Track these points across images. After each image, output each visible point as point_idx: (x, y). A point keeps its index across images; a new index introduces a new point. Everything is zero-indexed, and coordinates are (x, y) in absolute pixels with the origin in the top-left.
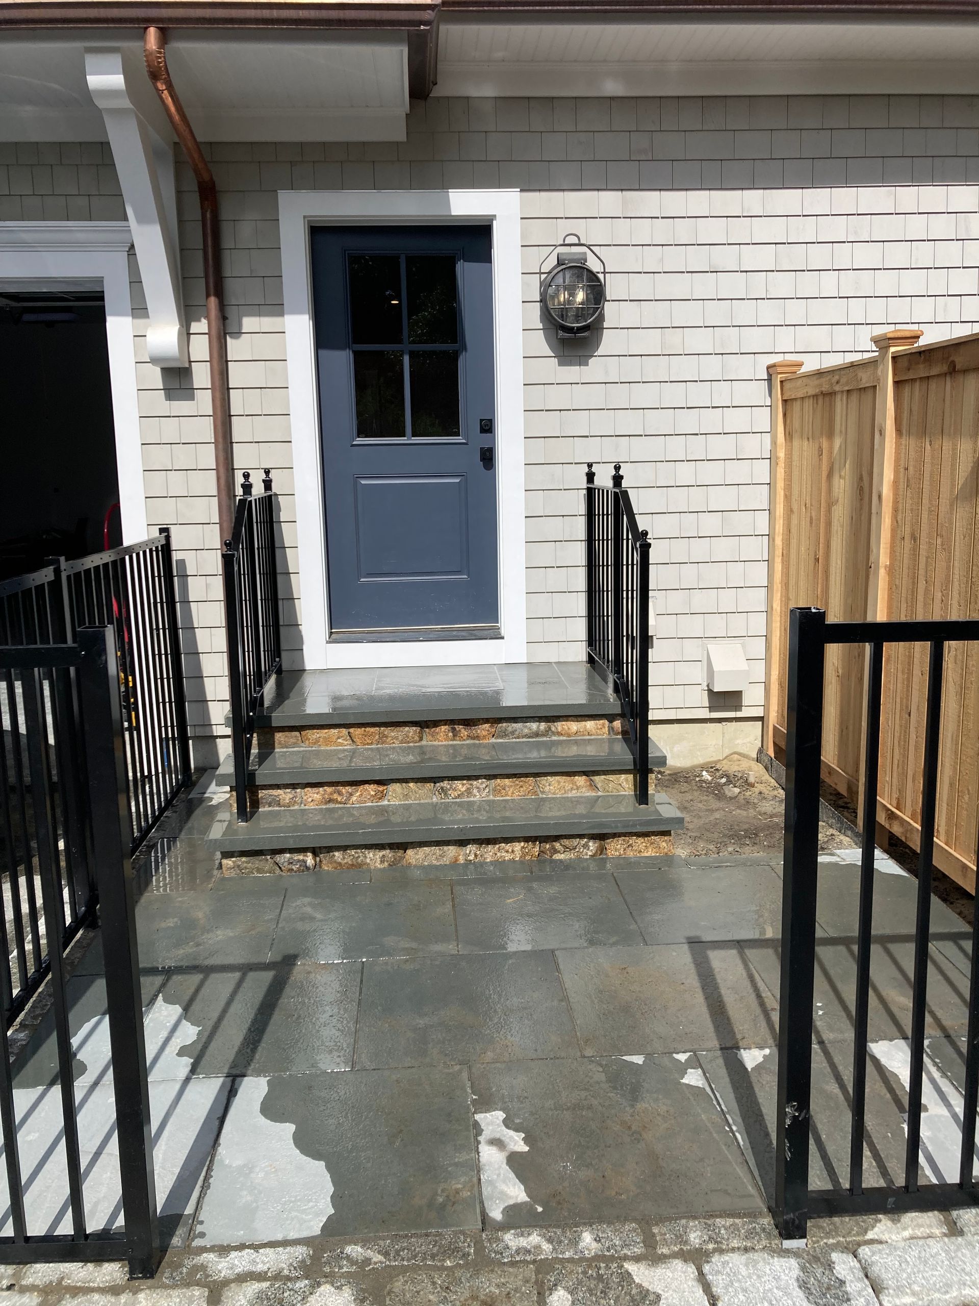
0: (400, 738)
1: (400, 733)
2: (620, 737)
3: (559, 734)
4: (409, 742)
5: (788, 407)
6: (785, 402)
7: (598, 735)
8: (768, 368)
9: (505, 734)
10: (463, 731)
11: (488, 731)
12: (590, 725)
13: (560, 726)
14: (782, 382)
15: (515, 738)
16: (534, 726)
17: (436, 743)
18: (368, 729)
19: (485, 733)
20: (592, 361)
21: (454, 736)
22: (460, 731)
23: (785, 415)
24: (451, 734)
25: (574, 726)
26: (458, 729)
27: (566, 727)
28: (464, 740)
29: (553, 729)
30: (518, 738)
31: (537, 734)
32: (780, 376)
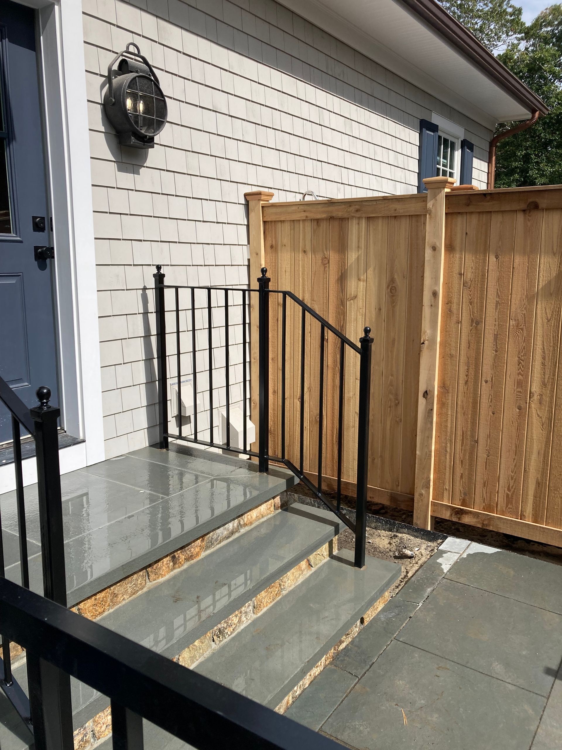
0: (130, 591)
1: (129, 585)
2: (280, 510)
3: (245, 525)
4: (137, 591)
5: (267, 227)
6: (265, 222)
7: (268, 515)
8: (246, 195)
9: (211, 544)
10: (181, 556)
11: (200, 546)
12: (263, 508)
13: (246, 518)
14: (262, 207)
15: (218, 544)
16: (230, 526)
17: (161, 580)
18: (98, 596)
19: (197, 550)
20: (142, 170)
21: (174, 564)
22: (179, 557)
23: (264, 233)
24: (171, 564)
25: (254, 514)
26: (177, 556)
27: (249, 517)
28: (182, 565)
29: (242, 523)
30: (220, 542)
31: (232, 533)
32: (262, 202)
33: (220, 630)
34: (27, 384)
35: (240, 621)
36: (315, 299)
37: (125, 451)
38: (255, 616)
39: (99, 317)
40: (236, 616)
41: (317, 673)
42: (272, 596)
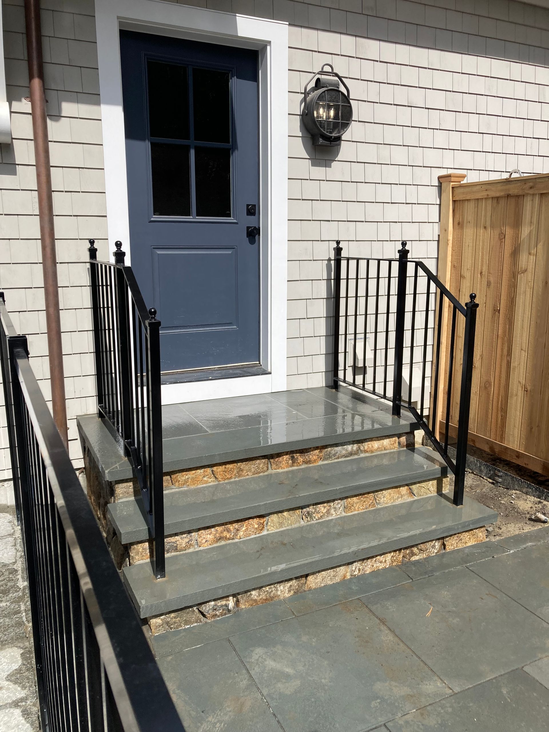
0: (253, 470)
1: (252, 466)
2: (405, 448)
3: (366, 451)
4: (259, 473)
5: (456, 205)
6: (454, 201)
7: (391, 449)
8: (439, 178)
9: (328, 457)
10: (300, 458)
11: (318, 455)
12: (386, 442)
13: (366, 445)
14: (453, 188)
15: (336, 459)
16: (349, 448)
17: (280, 470)
18: (227, 466)
19: (315, 457)
20: (334, 164)
21: (293, 462)
22: (297, 458)
23: (454, 211)
24: (290, 461)
25: (376, 444)
26: (296, 457)
27: (370, 446)
28: (300, 465)
29: (362, 448)
30: (338, 458)
31: (351, 454)
32: (452, 184)
33: (308, 513)
34: (235, 327)
35: (328, 512)
36: (492, 271)
37: (304, 387)
38: (344, 514)
39: (288, 281)
40: (325, 507)
41: (380, 568)
42: (366, 505)
